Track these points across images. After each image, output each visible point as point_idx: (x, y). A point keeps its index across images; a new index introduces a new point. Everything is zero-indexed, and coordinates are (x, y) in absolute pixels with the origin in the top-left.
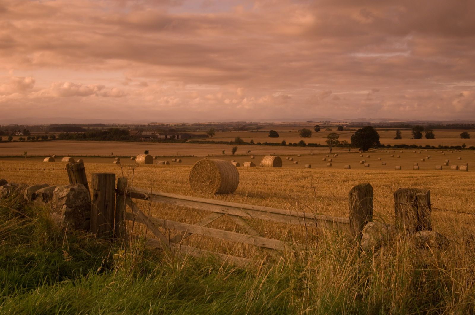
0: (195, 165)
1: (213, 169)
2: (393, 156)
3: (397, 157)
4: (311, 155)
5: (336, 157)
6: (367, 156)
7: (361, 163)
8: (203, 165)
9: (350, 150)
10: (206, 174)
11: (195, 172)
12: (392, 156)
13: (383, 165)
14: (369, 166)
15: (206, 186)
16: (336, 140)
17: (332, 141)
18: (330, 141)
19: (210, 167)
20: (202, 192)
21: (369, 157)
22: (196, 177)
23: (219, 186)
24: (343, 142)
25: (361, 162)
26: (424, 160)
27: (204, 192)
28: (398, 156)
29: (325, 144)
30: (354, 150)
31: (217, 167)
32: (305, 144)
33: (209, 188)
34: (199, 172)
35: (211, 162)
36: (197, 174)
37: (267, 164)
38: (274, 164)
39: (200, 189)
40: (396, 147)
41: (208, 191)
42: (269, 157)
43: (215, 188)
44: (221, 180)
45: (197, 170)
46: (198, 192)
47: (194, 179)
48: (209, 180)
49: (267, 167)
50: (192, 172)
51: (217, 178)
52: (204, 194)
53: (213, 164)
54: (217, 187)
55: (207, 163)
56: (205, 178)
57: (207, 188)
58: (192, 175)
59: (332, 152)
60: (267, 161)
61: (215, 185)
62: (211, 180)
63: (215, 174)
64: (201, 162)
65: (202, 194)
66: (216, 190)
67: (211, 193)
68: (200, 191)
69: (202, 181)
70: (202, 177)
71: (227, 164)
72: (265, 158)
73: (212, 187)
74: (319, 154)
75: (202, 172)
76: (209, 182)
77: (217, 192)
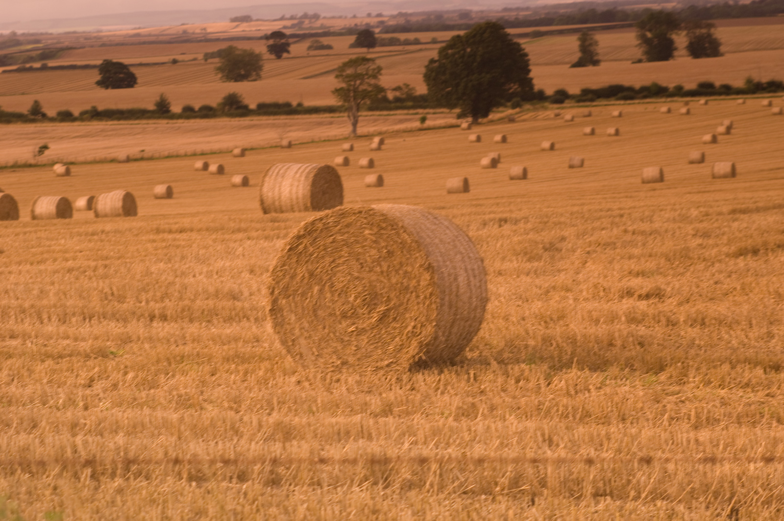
0: (299, 237)
2: (593, 132)
3: (610, 135)
4: (282, 147)
5: (379, 149)
6: (498, 138)
7: (485, 167)
8: (339, 238)
9: (423, 120)
10: (357, 278)
11: (302, 271)
12: (588, 130)
13: (571, 167)
14: (524, 175)
16: (373, 81)
17: (355, 91)
18: (349, 90)
19: (375, 242)
20: (343, 363)
21: (504, 140)
24: (398, 89)
25: (486, 161)
26: (714, 140)
27: (351, 360)
28: (612, 131)
29: (332, 101)
30: (440, 118)
31: (413, 241)
32: (246, 107)
33: (380, 344)
34: (317, 268)
35: (381, 218)
36: (310, 278)
37: (282, 197)
38: (313, 195)
39: (330, 350)
40: (590, 96)
41: (375, 357)
42: (288, 168)
43: (409, 341)
44: (435, 302)
45: (310, 262)
46: (322, 366)
47: (293, 304)
48: (373, 302)
49: (287, 211)
50: (282, 270)
51: (414, 294)
52: (351, 370)
53: (390, 228)
54: (420, 333)
55: (359, 224)
56: (356, 298)
57: (368, 343)
58: (281, 285)
59: (360, 130)
60: (284, 183)
61: (406, 327)
62: (384, 305)
63: (406, 272)
64: (323, 221)
65: (344, 371)
66: (416, 351)
67: (388, 366)
68: (331, 361)
69: (338, 313)
70: (339, 294)
71: (435, 220)
72: (275, 174)
73: (395, 337)
74: (313, 142)
75: (336, 267)
76: (375, 315)
77: (421, 357)
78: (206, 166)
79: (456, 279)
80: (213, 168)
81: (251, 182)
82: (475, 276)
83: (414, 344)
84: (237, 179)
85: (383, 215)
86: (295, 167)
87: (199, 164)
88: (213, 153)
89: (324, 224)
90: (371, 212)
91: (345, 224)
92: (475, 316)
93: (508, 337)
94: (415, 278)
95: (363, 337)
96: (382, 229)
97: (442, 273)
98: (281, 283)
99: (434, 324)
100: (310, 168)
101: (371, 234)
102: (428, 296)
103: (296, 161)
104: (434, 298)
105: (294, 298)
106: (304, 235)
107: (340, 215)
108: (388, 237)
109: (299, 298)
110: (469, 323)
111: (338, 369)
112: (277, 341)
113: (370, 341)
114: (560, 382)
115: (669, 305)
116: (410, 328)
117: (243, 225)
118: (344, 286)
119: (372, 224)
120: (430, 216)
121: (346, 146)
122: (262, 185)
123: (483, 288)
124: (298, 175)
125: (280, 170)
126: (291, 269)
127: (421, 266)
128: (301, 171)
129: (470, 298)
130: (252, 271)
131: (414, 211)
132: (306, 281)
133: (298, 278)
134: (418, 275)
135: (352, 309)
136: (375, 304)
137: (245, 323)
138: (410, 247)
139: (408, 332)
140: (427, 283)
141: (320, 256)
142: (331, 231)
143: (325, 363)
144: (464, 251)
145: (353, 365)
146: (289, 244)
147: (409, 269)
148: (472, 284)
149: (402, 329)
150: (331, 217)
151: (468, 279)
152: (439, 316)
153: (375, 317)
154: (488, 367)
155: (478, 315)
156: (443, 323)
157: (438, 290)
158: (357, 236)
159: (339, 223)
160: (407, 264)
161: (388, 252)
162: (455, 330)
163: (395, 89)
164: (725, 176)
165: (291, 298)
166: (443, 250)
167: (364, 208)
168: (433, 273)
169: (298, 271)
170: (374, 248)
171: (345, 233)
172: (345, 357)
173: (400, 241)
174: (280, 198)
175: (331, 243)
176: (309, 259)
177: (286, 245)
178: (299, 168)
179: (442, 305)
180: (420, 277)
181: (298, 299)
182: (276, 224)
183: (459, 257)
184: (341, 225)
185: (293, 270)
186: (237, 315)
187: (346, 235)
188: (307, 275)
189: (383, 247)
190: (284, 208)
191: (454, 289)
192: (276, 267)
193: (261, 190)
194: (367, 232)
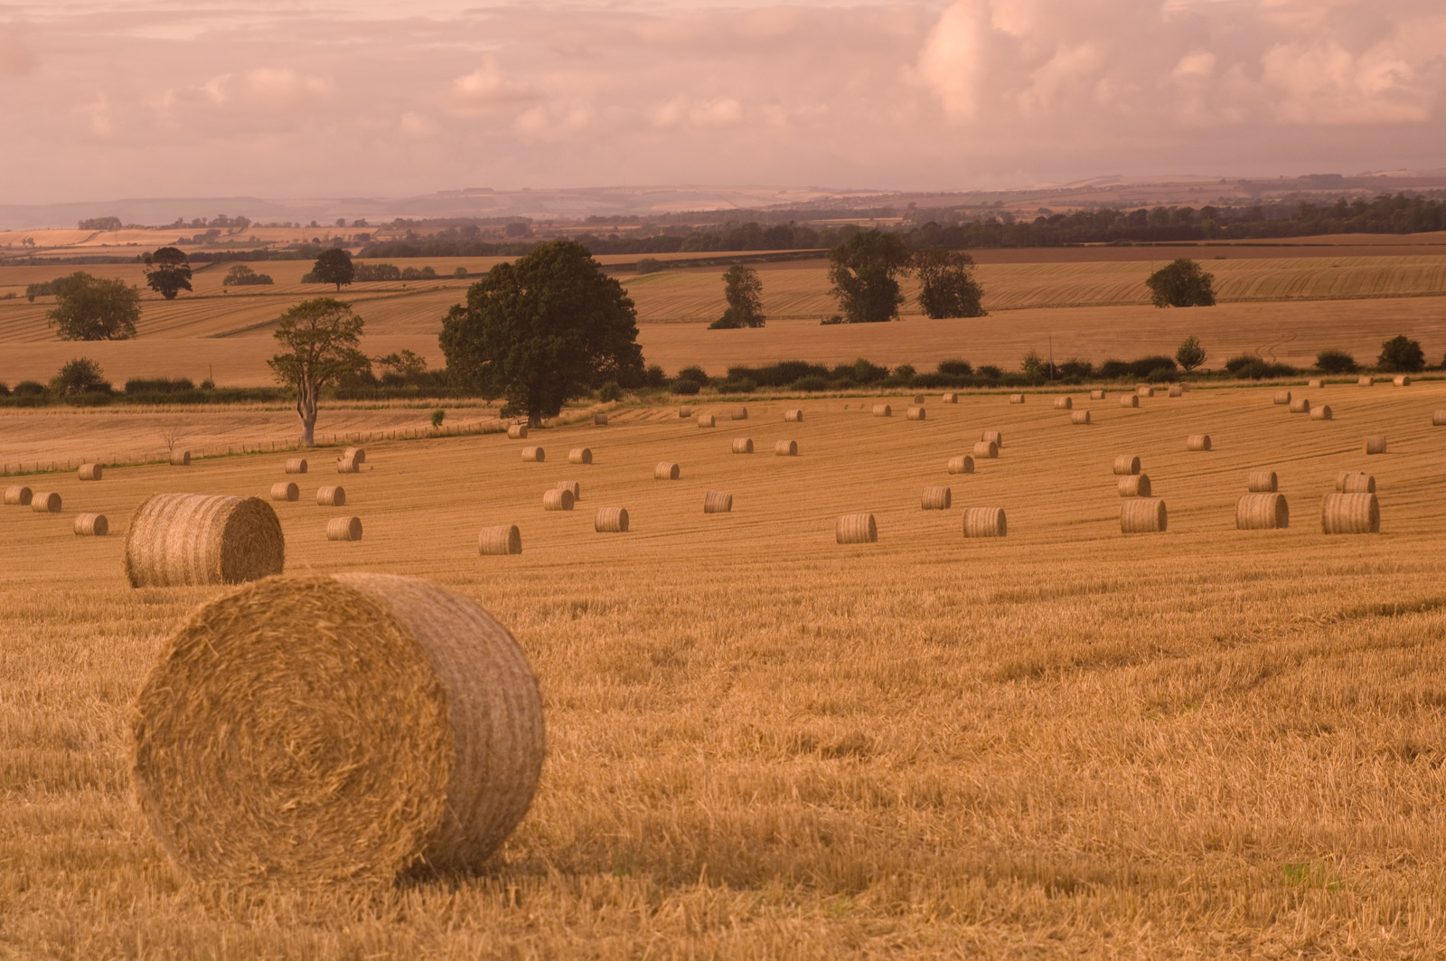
0: (193, 632)
1: (364, 665)
2: (750, 448)
3: (780, 454)
4: (172, 463)
5: (355, 469)
6: (576, 454)
7: (550, 508)
8: (270, 634)
9: (438, 418)
10: (302, 710)
11: (197, 696)
12: (741, 443)
13: (709, 510)
14: (623, 524)
15: (304, 811)
16: (345, 345)
17: (313, 361)
18: (300, 360)
19: (337, 643)
21: (587, 457)
22: (199, 739)
23: (434, 807)
24: (394, 359)
25: (552, 497)
26: (969, 466)
27: (287, 863)
28: (784, 446)
29: (269, 380)
30: (468, 415)
31: (407, 642)
32: (106, 387)
33: (341, 834)
34: (226, 691)
35: (349, 599)
36: (212, 709)
37: (169, 557)
38: (227, 553)
39: (247, 843)
40: (745, 381)
41: (332, 858)
42: (181, 503)
43: (395, 830)
44: (447, 756)
45: (213, 679)
46: (231, 874)
47: (178, 758)
48: (330, 756)
49: (177, 583)
50: (159, 694)
51: (408, 740)
52: (285, 883)
53: (365, 617)
54: (418, 814)
55: (306, 609)
56: (298, 747)
57: (318, 831)
58: (157, 722)
59: (319, 436)
60: (172, 531)
61: (392, 803)
62: (351, 761)
63: (394, 699)
64: (240, 603)
65: (273, 884)
66: (410, 847)
67: (356, 875)
68: (248, 865)
69: (263, 775)
70: (268, 739)
71: (450, 605)
72: (154, 513)
73: (371, 821)
74: (231, 454)
75: (262, 688)
76: (334, 779)
77: (419, 858)
78: (26, 496)
79: (486, 714)
80: (40, 499)
81: (111, 528)
82: (522, 710)
83: (406, 834)
84: (86, 521)
85: (352, 593)
86: (194, 500)
87: (13, 492)
88: (40, 472)
89: (241, 608)
90: (331, 588)
91: (281, 608)
92: (521, 784)
93: (582, 821)
94: (409, 711)
95: (311, 821)
96: (352, 618)
97: (461, 702)
98: (156, 719)
99: (445, 797)
100: (222, 502)
101: (329, 629)
102: (433, 746)
103: (198, 490)
104: (444, 749)
105: (181, 747)
106: (204, 627)
107: (272, 592)
108: (361, 635)
109: (190, 747)
110: (508, 796)
111: (261, 881)
112: (148, 827)
113: (323, 827)
114: (674, 909)
115: (877, 769)
116: (398, 805)
117: (91, 607)
118: (277, 725)
119: (332, 609)
120: (440, 597)
121: (294, 463)
122: (131, 533)
123: (537, 731)
124: (198, 517)
125: (164, 506)
126: (176, 691)
127: (422, 689)
128: (204, 508)
129: (513, 749)
130: (105, 695)
131: (411, 586)
132: (204, 714)
133: (190, 709)
134: (415, 706)
135: (290, 767)
136: (334, 759)
137: (88, 793)
138: (402, 653)
139: (397, 811)
140: (433, 720)
141: (231, 668)
142: (254, 621)
143: (238, 870)
144: (502, 663)
145: (290, 874)
146: (174, 645)
147: (400, 694)
148: (517, 723)
149: (384, 806)
150: (256, 594)
151: (510, 715)
152: (454, 784)
153: (334, 784)
154: (543, 879)
155: (526, 782)
156: (459, 796)
157: (453, 735)
158: (303, 633)
159: (270, 607)
160: (397, 685)
161: (361, 660)
162: (483, 809)
163: (386, 361)
164: (987, 534)
165: (175, 746)
166: (464, 661)
167: (316, 579)
168: (444, 702)
169: (191, 695)
170: (335, 655)
171: (278, 626)
172: (276, 859)
173: (383, 642)
174: (164, 557)
175: (253, 643)
176: (211, 674)
177: (168, 646)
178: (203, 503)
179: (459, 763)
180: (420, 709)
181: (188, 747)
182: (155, 607)
183: (493, 673)
184: (273, 610)
185: (180, 694)
186: (73, 776)
187: (283, 630)
188: (206, 703)
189: (351, 653)
190: (171, 578)
191: (483, 733)
192: (149, 686)
193: (128, 543)
194: (322, 624)
